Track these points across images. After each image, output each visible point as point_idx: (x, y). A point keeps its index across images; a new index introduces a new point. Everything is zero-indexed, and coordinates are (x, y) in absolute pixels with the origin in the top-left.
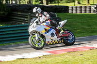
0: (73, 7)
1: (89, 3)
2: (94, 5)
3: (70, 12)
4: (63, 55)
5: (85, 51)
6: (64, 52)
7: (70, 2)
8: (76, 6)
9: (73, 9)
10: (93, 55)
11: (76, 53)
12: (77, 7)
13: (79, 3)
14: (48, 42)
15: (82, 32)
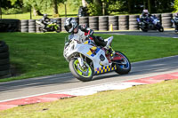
0: (27, 22)
1: (57, 12)
2: (66, 15)
3: (23, 30)
4: (12, 111)
5: (51, 102)
6: (12, 106)
7: (21, 13)
8: (33, 18)
9: (28, 25)
10: (67, 109)
11: (34, 107)
12: (35, 21)
13: (39, 14)
14: (98, 69)
15: (46, 68)
